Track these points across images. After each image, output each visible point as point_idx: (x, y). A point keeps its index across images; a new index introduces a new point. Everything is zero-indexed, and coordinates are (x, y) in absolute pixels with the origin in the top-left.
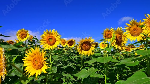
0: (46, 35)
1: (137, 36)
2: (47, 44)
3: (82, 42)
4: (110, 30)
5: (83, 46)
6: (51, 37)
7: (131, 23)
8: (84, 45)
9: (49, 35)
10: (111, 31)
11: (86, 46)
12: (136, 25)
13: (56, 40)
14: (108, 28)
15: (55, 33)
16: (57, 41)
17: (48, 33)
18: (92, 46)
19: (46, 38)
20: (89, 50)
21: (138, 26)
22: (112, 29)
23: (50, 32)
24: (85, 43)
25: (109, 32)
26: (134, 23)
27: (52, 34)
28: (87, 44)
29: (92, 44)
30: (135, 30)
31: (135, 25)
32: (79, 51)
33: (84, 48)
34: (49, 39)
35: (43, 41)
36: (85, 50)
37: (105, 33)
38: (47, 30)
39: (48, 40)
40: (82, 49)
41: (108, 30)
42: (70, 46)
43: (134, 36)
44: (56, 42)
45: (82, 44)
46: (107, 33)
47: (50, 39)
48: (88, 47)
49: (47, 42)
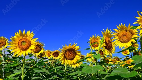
0: (18, 37)
1: (127, 42)
2: (18, 49)
3: (66, 49)
4: (96, 38)
5: (66, 54)
6: (24, 40)
7: (119, 28)
8: (68, 53)
9: (22, 37)
10: (98, 39)
11: (70, 54)
12: (125, 30)
13: (32, 43)
14: (94, 36)
15: (30, 35)
16: (32, 45)
17: (22, 34)
18: (77, 55)
19: (18, 41)
20: (73, 59)
21: (126, 31)
22: (98, 37)
23: (23, 33)
24: (68, 50)
25: (96, 40)
26: (122, 29)
27: (27, 36)
28: (72, 52)
29: (77, 52)
30: (124, 36)
31: (123, 30)
32: (62, 60)
33: (67, 56)
34: (21, 42)
35: (14, 45)
36: (68, 60)
37: (92, 41)
38: (20, 31)
39: (20, 44)
40: (65, 58)
41: (94, 38)
42: (55, 58)
43: (123, 42)
44: (30, 46)
45: (66, 52)
46: (93, 40)
47: (23, 42)
48: (72, 55)
49: (19, 45)
